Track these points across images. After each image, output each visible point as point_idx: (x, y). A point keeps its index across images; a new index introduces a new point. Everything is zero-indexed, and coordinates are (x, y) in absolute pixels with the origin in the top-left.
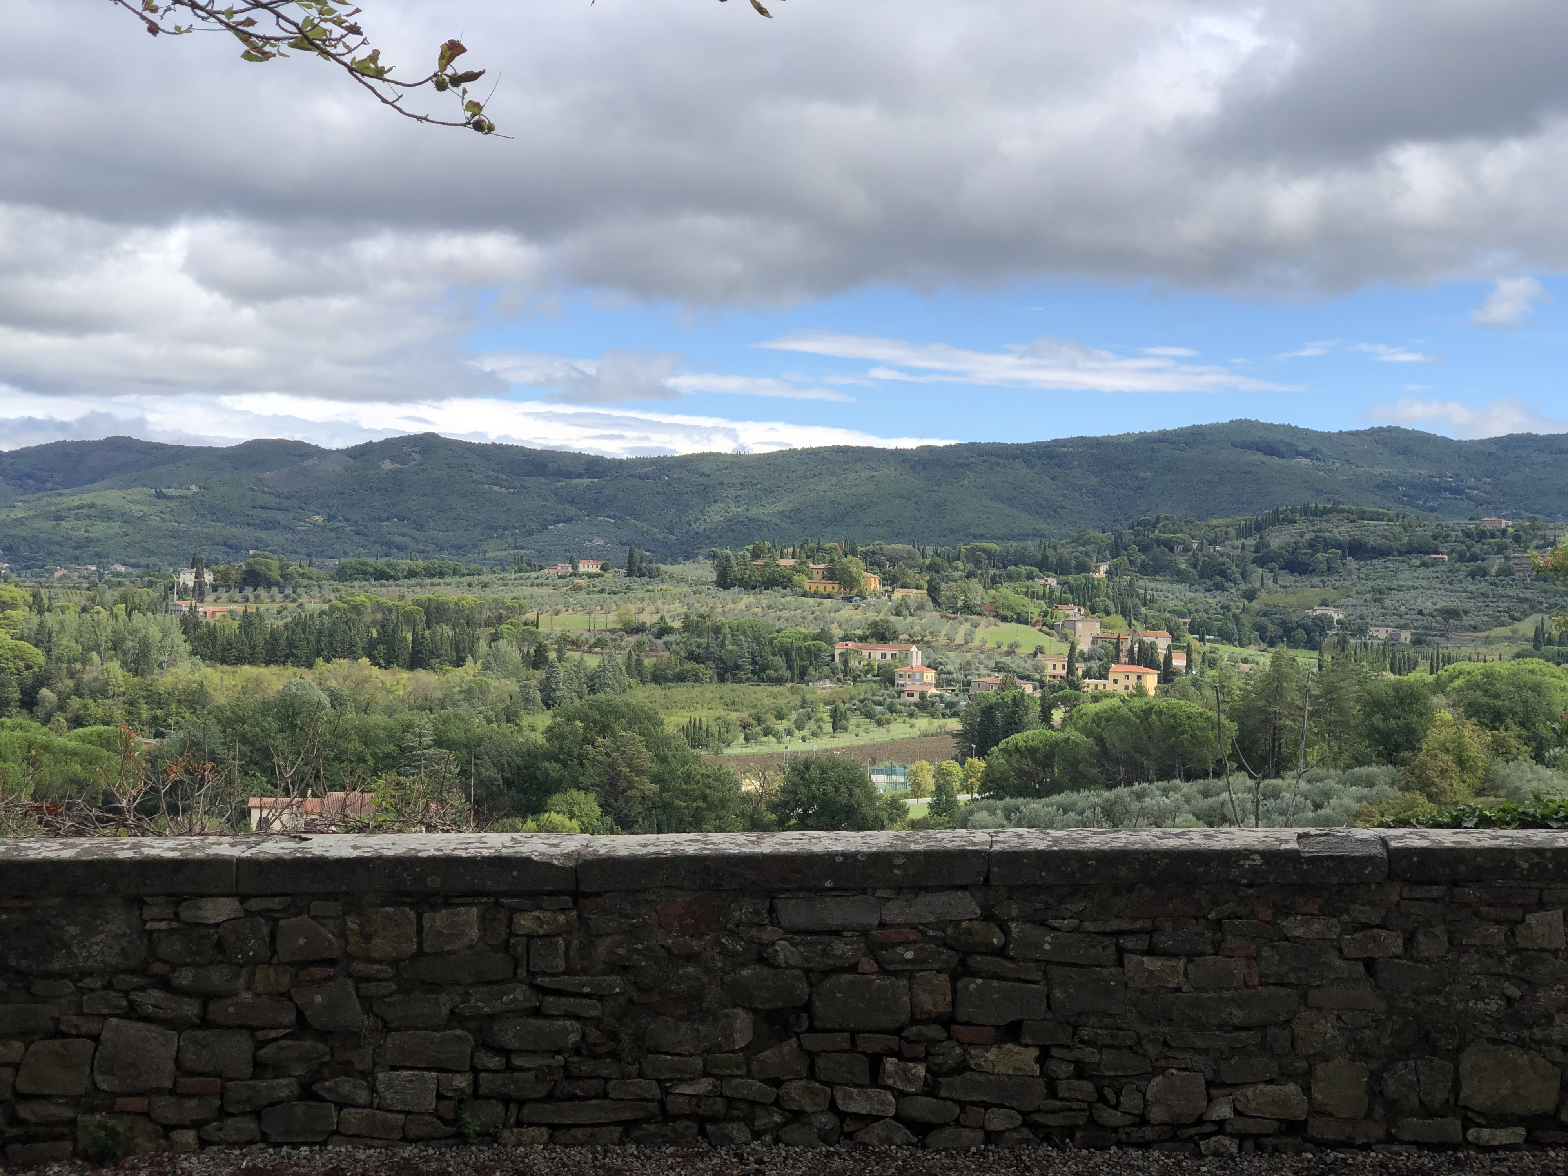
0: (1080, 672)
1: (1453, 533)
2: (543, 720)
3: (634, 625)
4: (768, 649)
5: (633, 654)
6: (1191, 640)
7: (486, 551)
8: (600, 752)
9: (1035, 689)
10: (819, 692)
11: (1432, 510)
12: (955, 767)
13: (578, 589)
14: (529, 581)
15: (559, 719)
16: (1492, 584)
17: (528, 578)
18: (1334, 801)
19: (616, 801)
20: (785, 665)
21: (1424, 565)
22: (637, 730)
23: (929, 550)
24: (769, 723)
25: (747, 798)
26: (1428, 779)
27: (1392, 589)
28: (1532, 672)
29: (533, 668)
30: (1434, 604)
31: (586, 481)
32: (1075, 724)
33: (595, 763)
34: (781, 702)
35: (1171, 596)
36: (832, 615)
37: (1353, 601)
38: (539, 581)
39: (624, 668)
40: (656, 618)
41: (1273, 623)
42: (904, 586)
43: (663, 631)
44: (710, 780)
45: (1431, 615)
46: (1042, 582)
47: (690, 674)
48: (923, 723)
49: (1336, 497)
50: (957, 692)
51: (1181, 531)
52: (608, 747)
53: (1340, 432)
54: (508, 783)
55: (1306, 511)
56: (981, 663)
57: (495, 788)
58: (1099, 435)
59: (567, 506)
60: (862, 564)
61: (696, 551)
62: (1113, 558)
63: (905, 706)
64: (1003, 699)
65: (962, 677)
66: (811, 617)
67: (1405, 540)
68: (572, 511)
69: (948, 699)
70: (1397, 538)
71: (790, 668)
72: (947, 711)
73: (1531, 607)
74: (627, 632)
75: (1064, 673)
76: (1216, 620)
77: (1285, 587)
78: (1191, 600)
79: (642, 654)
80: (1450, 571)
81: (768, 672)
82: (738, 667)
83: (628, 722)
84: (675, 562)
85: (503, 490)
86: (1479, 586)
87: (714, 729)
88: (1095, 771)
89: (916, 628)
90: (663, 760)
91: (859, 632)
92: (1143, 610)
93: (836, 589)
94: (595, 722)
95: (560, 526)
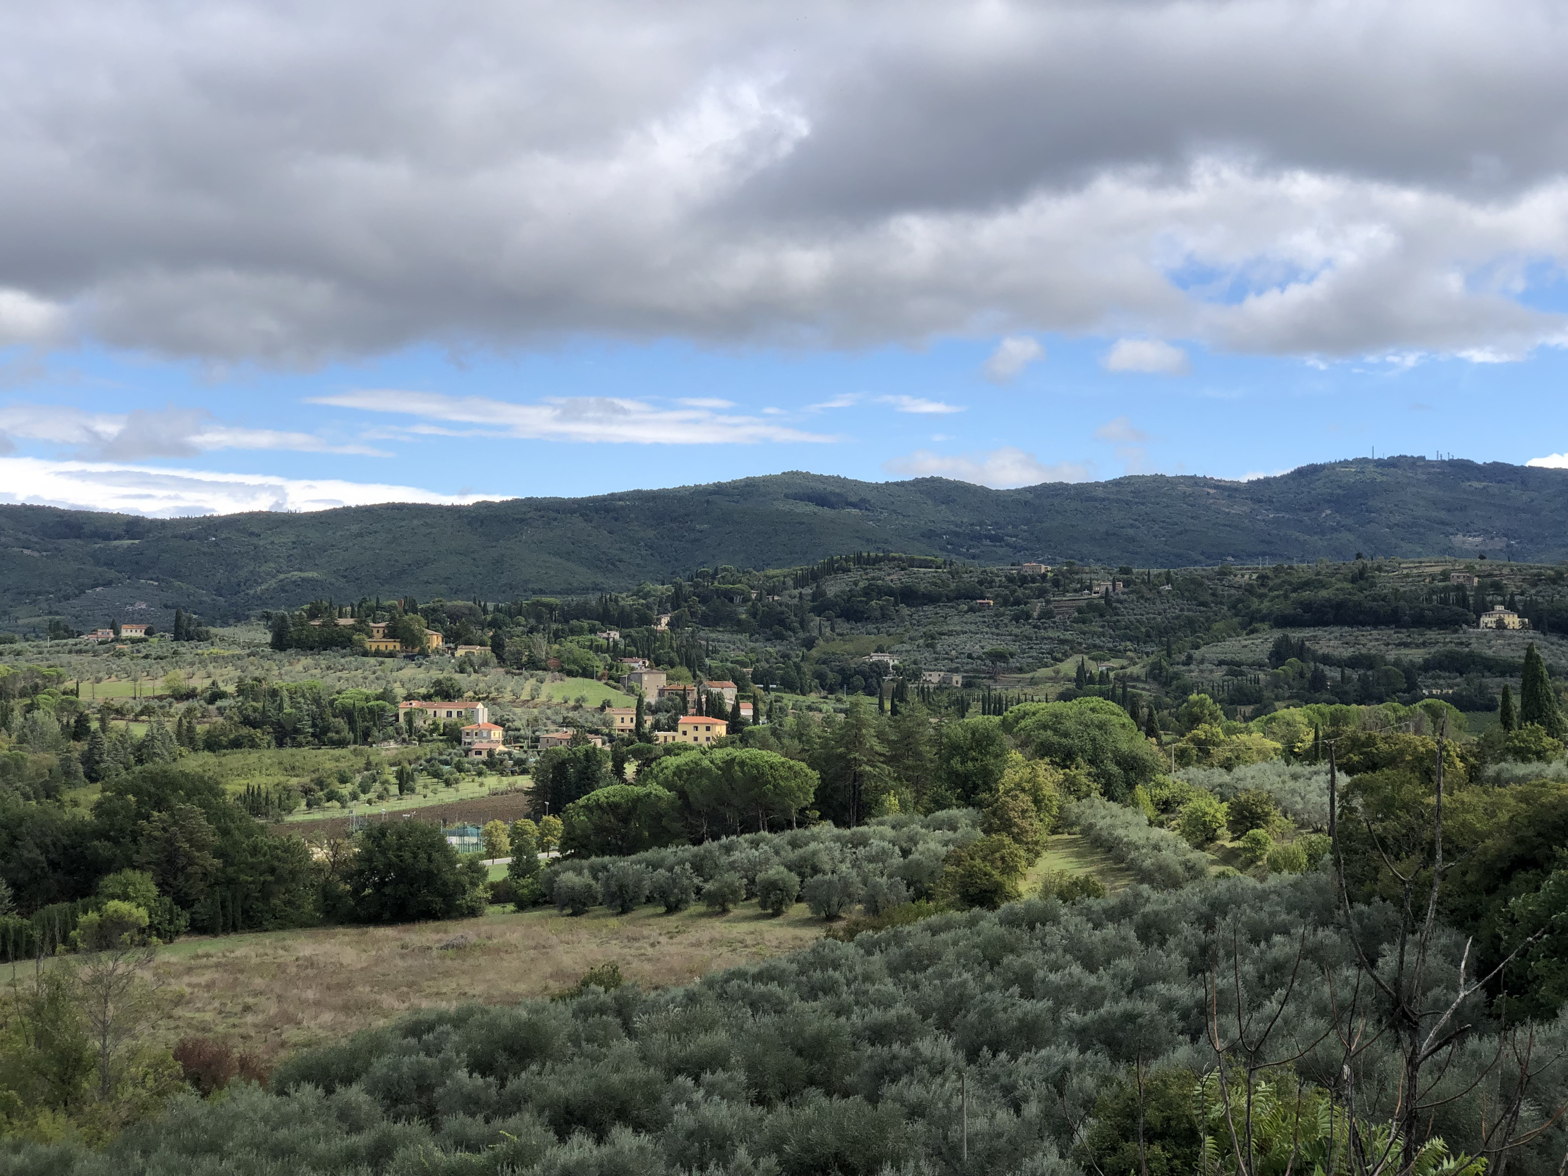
0: (648, 725)
1: (997, 579)
2: (92, 794)
3: (183, 691)
4: (329, 711)
5: (184, 721)
6: (757, 689)
7: (18, 618)
8: (157, 827)
9: (604, 743)
10: (383, 753)
11: (974, 557)
12: (530, 826)
13: (120, 655)
14: (67, 648)
15: (108, 794)
16: (1034, 627)
17: (66, 645)
18: (921, 847)
19: (175, 879)
20: (347, 727)
21: (971, 610)
22: (196, 802)
23: (490, 606)
24: (332, 787)
25: (318, 868)
26: (1010, 820)
27: (944, 634)
28: (1093, 710)
29: (74, 739)
30: (982, 648)
31: (127, 542)
32: (656, 777)
33: (151, 839)
34: (343, 765)
35: (732, 647)
36: (394, 674)
37: (907, 647)
38: (78, 647)
39: (174, 737)
40: (208, 682)
41: (832, 671)
42: (468, 643)
43: (216, 696)
44: (279, 852)
45: (979, 658)
46: (605, 635)
47: (246, 740)
48: (492, 781)
49: (885, 546)
50: (525, 748)
51: (740, 582)
52: (164, 821)
53: (887, 483)
54: (54, 865)
55: (859, 560)
56: (548, 719)
57: (38, 872)
58: (655, 488)
59: (105, 568)
60: (424, 622)
61: (247, 613)
62: (674, 610)
63: (473, 764)
64: (575, 754)
65: (529, 733)
66: (372, 677)
67: (953, 586)
68: (111, 574)
69: (517, 756)
70: (945, 584)
71: (352, 729)
72: (517, 768)
73: (1071, 649)
74: (176, 699)
75: (632, 726)
76: (778, 669)
77: (842, 635)
78: (753, 650)
79: (194, 721)
80: (996, 615)
81: (330, 734)
82: (297, 731)
83: (187, 794)
84: (225, 624)
85: (36, 554)
86: (1023, 629)
87: (274, 797)
88: (678, 826)
89: (481, 685)
90: (225, 832)
91: (423, 691)
92: (707, 661)
93: (398, 648)
94: (150, 795)
95: (98, 589)
